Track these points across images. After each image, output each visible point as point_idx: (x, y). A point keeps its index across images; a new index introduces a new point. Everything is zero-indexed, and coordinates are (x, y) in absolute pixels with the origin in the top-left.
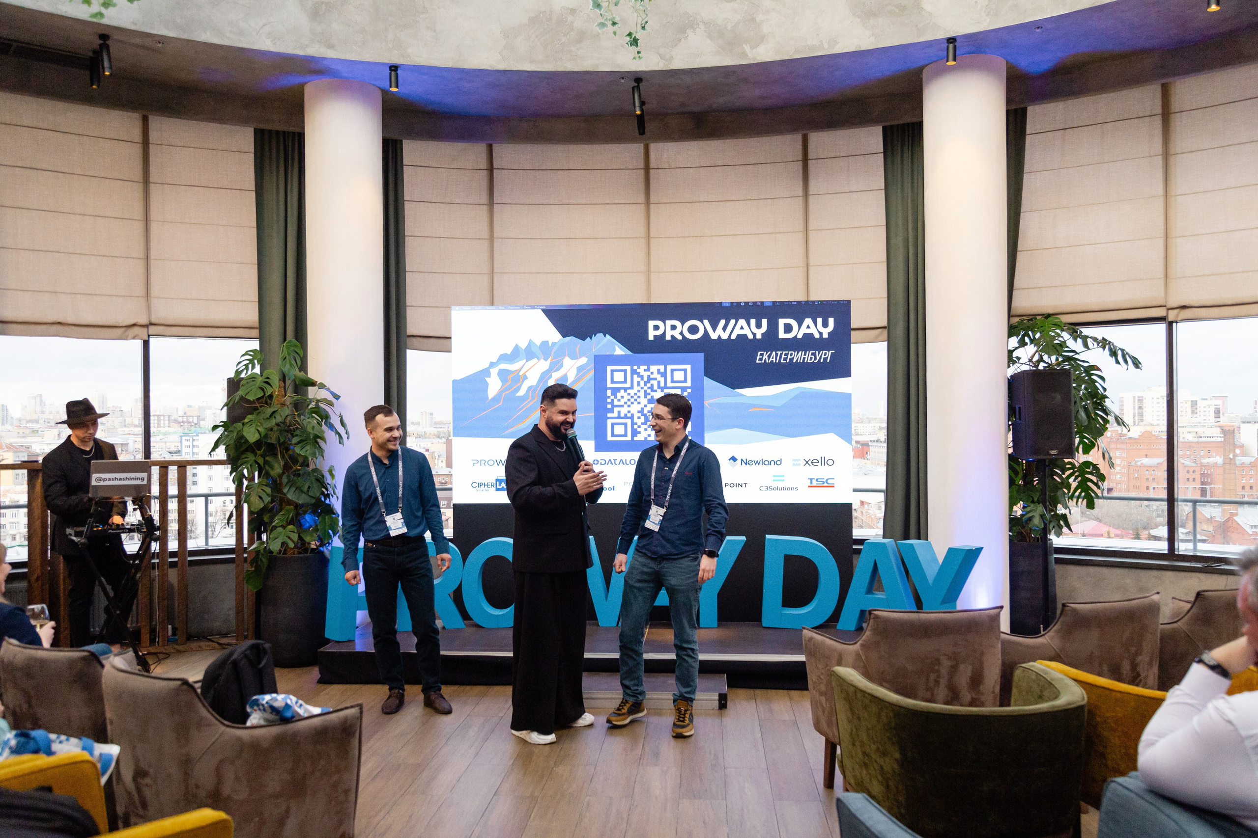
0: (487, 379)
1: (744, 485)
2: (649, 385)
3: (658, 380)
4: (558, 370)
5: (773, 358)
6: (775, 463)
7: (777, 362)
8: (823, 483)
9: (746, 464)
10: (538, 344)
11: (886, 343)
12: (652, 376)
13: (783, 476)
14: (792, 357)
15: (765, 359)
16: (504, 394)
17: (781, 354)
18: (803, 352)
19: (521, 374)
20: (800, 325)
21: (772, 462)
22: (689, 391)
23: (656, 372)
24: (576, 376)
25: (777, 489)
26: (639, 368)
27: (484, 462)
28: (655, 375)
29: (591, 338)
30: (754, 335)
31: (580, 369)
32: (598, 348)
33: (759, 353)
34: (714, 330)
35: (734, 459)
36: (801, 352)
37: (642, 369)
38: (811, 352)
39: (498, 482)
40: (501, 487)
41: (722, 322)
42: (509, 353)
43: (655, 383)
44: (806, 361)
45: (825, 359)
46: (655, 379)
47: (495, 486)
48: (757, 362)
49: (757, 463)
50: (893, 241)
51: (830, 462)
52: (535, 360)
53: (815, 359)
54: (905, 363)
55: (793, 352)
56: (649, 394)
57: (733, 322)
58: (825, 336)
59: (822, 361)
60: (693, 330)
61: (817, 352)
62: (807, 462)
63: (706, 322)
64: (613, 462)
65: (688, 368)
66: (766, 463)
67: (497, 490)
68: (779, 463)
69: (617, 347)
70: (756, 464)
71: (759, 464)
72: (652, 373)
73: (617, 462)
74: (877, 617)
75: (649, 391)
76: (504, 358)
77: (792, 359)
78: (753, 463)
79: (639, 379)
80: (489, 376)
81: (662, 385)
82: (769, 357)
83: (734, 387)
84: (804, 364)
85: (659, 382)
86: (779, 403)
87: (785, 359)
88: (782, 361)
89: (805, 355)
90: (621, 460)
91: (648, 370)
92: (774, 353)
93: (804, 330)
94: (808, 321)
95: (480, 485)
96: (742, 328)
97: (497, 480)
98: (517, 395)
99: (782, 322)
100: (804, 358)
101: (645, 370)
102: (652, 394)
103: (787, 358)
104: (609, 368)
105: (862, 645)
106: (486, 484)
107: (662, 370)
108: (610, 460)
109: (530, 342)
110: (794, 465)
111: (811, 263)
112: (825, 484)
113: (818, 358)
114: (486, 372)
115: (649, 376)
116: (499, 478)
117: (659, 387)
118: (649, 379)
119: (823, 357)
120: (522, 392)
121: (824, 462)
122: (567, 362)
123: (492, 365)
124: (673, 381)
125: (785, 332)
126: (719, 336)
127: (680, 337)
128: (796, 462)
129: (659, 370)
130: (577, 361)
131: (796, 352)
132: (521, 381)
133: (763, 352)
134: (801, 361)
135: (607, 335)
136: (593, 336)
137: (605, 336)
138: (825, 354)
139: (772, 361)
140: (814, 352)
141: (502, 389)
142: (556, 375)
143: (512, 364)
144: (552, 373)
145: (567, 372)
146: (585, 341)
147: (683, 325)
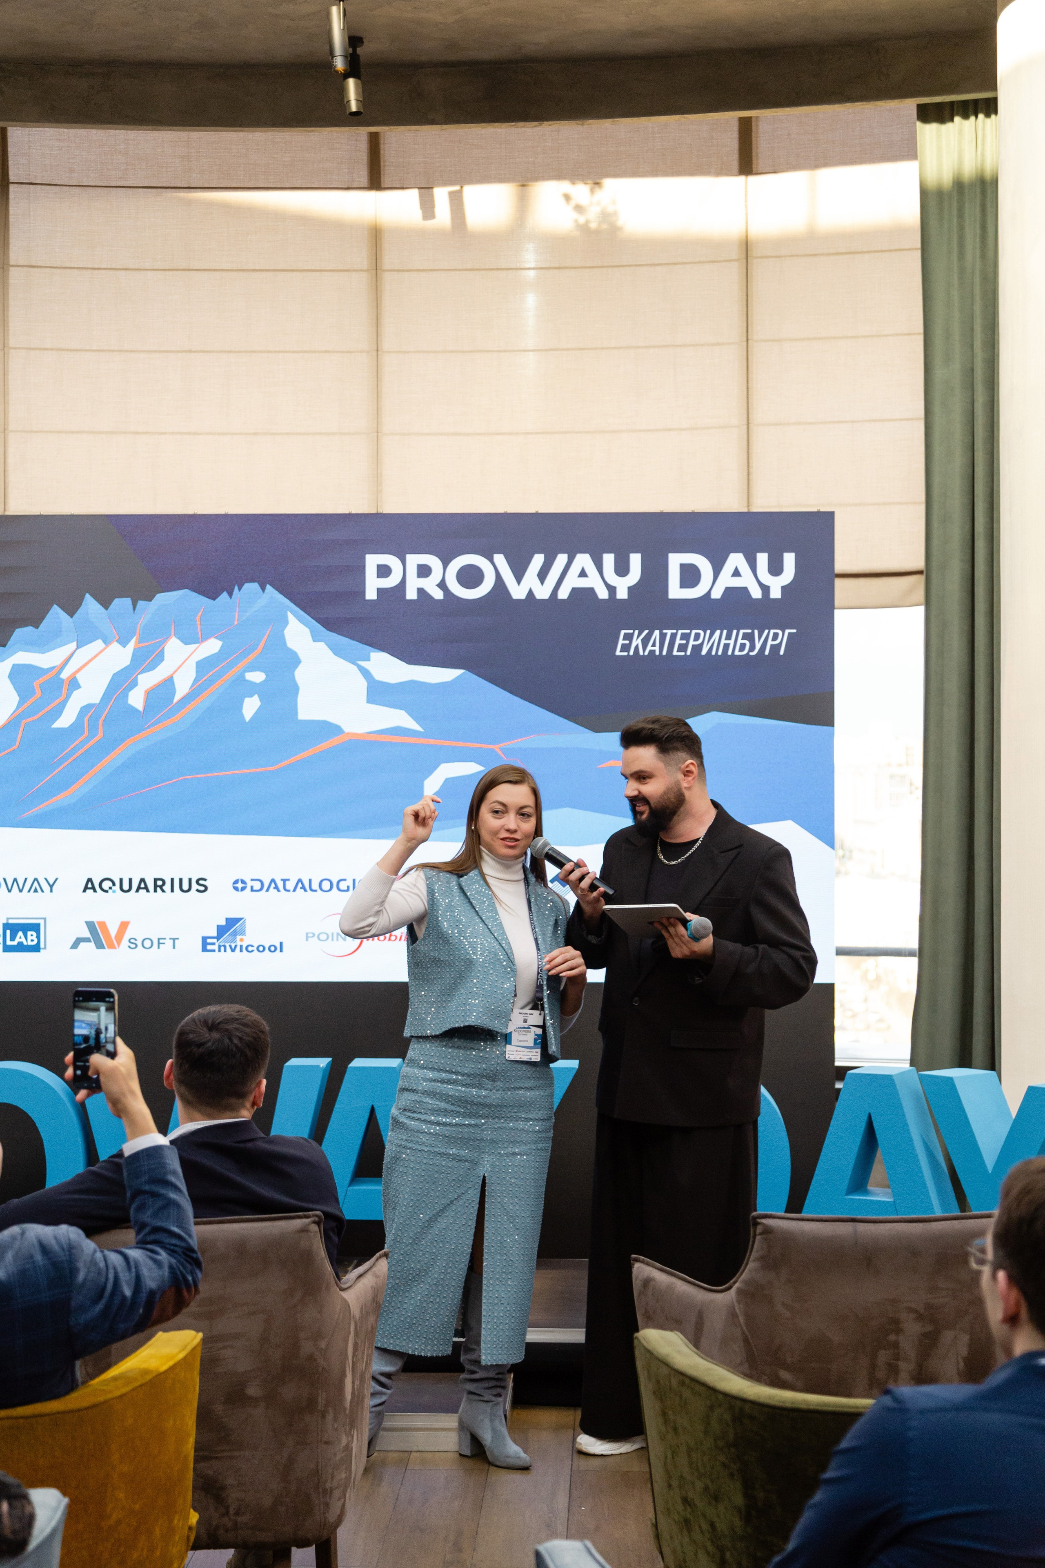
4: (151, 667)
5: (654, 645)
7: (664, 653)
11: (921, 609)
14: (700, 642)
15: (637, 647)
16: (23, 721)
17: (673, 636)
18: (725, 632)
19: (64, 675)
20: (717, 572)
24: (196, 681)
29: (230, 594)
30: (612, 590)
31: (202, 666)
32: (246, 616)
33: (623, 632)
34: (519, 578)
36: (718, 632)
38: (742, 632)
39: (8, 932)
40: (15, 943)
41: (538, 560)
44: (730, 653)
45: (775, 648)
48: (618, 653)
50: (939, 373)
52: (99, 644)
53: (752, 648)
54: (965, 658)
55: (702, 633)
57: (561, 559)
58: (776, 593)
59: (767, 653)
60: (470, 577)
61: (756, 632)
63: (500, 559)
64: (280, 885)
67: (7, 948)
69: (290, 616)
73: (290, 885)
74: (768, 1231)
76: (24, 638)
77: (697, 648)
82: (645, 642)
84: (726, 660)
87: (683, 648)
88: (675, 653)
89: (728, 637)
90: (300, 881)
92: (657, 633)
93: (726, 580)
94: (736, 560)
96: (583, 574)
97: (6, 926)
98: (57, 725)
99: (675, 561)
100: (726, 646)
103: (687, 645)
105: (740, 1292)
108: (273, 881)
111: (758, 417)
113: (758, 646)
116: (11, 921)
119: (770, 642)
120: (65, 720)
125: (683, 586)
126: (530, 593)
127: (438, 595)
130: (197, 648)
131: (708, 632)
132: (64, 692)
133: (631, 631)
134: (720, 653)
135: (268, 587)
136: (236, 588)
137: (263, 589)
138: (775, 636)
139: (652, 652)
140: (750, 631)
141: (20, 710)
142: (147, 680)
143: (43, 653)
144: (139, 674)
145: (174, 673)
146: (217, 600)
147: (445, 565)
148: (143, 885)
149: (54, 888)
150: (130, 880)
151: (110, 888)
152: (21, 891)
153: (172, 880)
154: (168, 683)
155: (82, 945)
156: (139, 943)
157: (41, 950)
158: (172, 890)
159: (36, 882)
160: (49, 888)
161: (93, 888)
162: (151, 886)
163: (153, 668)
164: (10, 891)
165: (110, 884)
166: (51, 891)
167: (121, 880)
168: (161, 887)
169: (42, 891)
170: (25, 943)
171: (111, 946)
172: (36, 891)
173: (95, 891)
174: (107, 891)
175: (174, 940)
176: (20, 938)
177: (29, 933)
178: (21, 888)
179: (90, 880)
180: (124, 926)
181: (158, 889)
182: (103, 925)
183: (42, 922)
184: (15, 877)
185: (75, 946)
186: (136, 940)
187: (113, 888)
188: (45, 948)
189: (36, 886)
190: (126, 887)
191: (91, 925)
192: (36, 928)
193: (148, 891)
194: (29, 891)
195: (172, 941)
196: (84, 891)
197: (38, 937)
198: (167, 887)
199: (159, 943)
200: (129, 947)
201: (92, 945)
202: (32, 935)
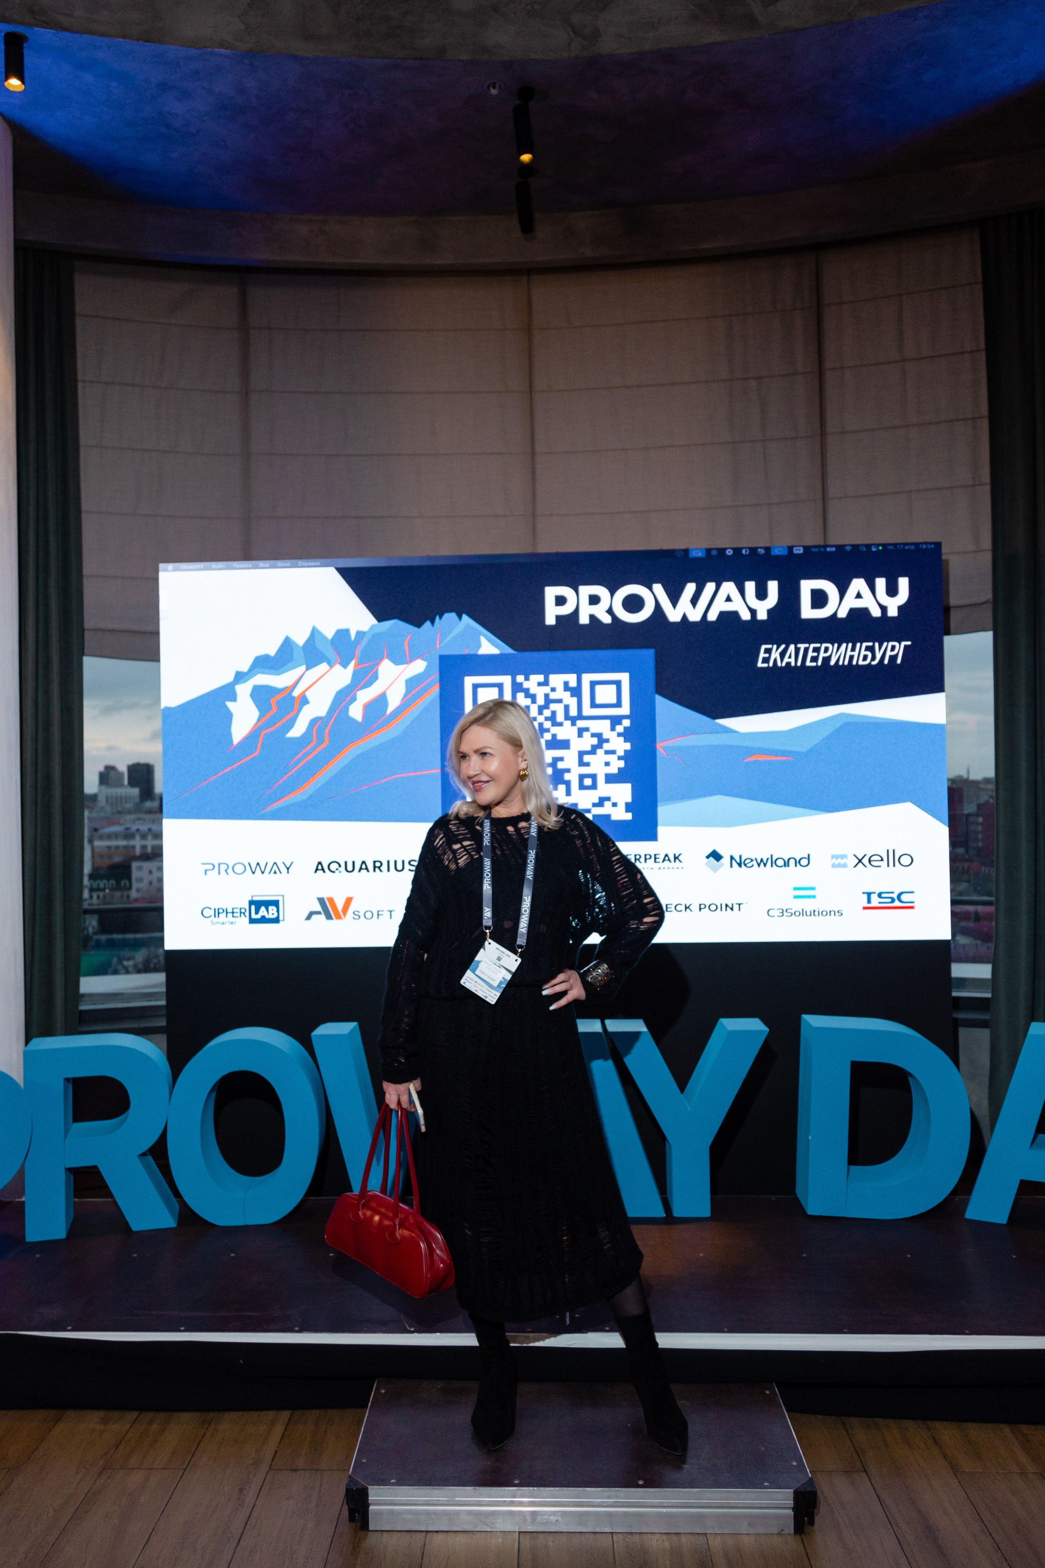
0: (229, 704)
1: (736, 907)
2: (547, 713)
3: (565, 702)
4: (369, 684)
5: (790, 657)
6: (798, 862)
7: (799, 664)
8: (893, 901)
9: (740, 865)
10: (330, 635)
11: (991, 634)
12: (553, 696)
13: (813, 889)
14: (828, 654)
15: (775, 661)
16: (263, 733)
17: (806, 650)
18: (850, 645)
19: (296, 693)
20: (842, 594)
21: (792, 862)
22: (627, 723)
23: (560, 688)
24: (405, 696)
25: (803, 913)
26: (527, 679)
27: (226, 867)
28: (560, 694)
29: (433, 622)
31: (411, 683)
32: (446, 641)
33: (763, 647)
35: (715, 856)
36: (844, 645)
37: (533, 682)
38: (865, 644)
39: (253, 907)
40: (259, 916)
41: (690, 588)
42: (272, 653)
43: (559, 708)
44: (854, 663)
45: (893, 658)
46: (560, 701)
47: (247, 914)
48: (760, 665)
49: (761, 863)
51: (906, 860)
52: (324, 666)
53: (873, 658)
55: (830, 646)
56: (548, 730)
57: (710, 587)
58: (893, 612)
59: (886, 662)
61: (876, 644)
62: (860, 861)
63: (658, 588)
65: (624, 678)
66: (780, 863)
67: (252, 921)
68: (804, 862)
69: (483, 639)
70: (759, 865)
71: (765, 865)
72: (553, 690)
75: (547, 725)
76: (262, 663)
77: (827, 660)
78: (754, 863)
79: (528, 701)
80: (234, 698)
81: (573, 712)
82: (782, 655)
83: (715, 715)
84: (850, 670)
85: (567, 708)
86: (803, 746)
87: (814, 659)
88: (808, 663)
89: (853, 649)
91: (546, 683)
93: (850, 602)
94: (858, 584)
95: (217, 913)
96: (728, 599)
97: (251, 903)
98: (289, 734)
99: (807, 586)
100: (851, 657)
101: (540, 684)
102: (554, 730)
103: (818, 657)
104: (469, 681)
106: (230, 910)
107: (573, 683)
109: (314, 632)
110: (834, 866)
112: (897, 903)
113: (878, 656)
114: (227, 692)
115: (547, 696)
116: (255, 899)
117: (567, 717)
118: (548, 701)
119: (889, 653)
120: (298, 730)
121: (893, 859)
122: (387, 668)
123: (240, 677)
124: (593, 705)
126: (684, 617)
127: (607, 619)
128: (840, 861)
129: (566, 684)
130: (406, 668)
131: (836, 645)
132: (296, 707)
133: (769, 646)
134: (846, 663)
135: (464, 616)
136: (437, 618)
137: (460, 617)
138: (893, 648)
139: (788, 664)
140: (870, 644)
141: (260, 723)
142: (365, 696)
143: (279, 675)
144: (358, 690)
145: (387, 689)
146: (422, 628)
147: (612, 595)
148: (364, 866)
149: (290, 870)
150: (354, 863)
151: (337, 869)
152: (263, 873)
153: (388, 862)
154: (382, 699)
155: (314, 917)
156: (362, 915)
157: (280, 922)
158: (388, 870)
159: (275, 866)
160: (286, 870)
161: (323, 869)
162: (371, 867)
163: (370, 685)
164: (253, 873)
165: (336, 866)
166: (288, 872)
167: (346, 863)
168: (379, 868)
169: (281, 873)
170: (267, 916)
171: (338, 917)
172: (275, 872)
173: (324, 872)
174: (334, 872)
175: (391, 911)
176: (263, 912)
177: (270, 908)
178: (263, 870)
179: (320, 863)
180: (349, 901)
181: (377, 869)
182: (331, 900)
183: (280, 899)
184: (258, 862)
185: (309, 917)
186: (359, 912)
187: (340, 869)
188: (284, 920)
189: (275, 869)
190: (350, 868)
191: (321, 901)
192: (276, 903)
193: (368, 871)
194: (270, 873)
195: (389, 913)
196: (316, 872)
197: (278, 911)
198: (384, 867)
199: (378, 915)
200: (354, 918)
201: (323, 916)
202: (273, 910)
